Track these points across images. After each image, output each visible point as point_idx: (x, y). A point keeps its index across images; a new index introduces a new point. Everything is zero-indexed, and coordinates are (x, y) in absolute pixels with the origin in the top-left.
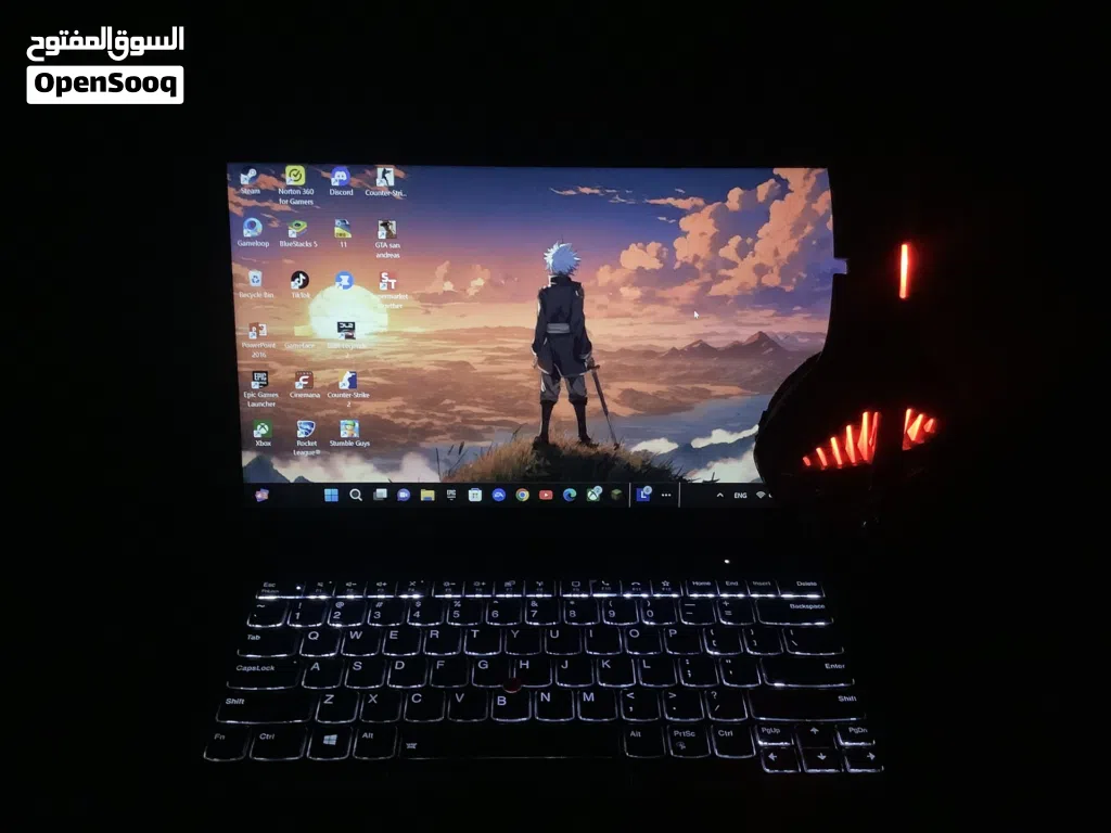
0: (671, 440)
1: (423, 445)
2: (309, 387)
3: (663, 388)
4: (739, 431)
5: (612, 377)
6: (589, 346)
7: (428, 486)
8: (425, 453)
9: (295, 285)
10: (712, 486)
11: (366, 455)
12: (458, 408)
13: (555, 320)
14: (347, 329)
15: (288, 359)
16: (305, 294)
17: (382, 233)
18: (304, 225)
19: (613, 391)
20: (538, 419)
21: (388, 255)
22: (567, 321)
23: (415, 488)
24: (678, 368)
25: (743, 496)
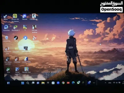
0: (95, 71)
1: (42, 72)
2: (18, 60)
3: (93, 60)
4: (110, 69)
5: (82, 58)
6: (77, 51)
7: (43, 81)
8: (42, 74)
9: (15, 39)
10: (104, 81)
11: (30, 75)
12: (49, 64)
13: (70, 46)
14: (26, 48)
15: (13, 55)
16: (17, 41)
17: (33, 28)
18: (17, 26)
19: (82, 61)
20: (66, 67)
21: (34, 32)
22: (73, 46)
23: (40, 81)
24: (97, 56)
25: (110, 83)
